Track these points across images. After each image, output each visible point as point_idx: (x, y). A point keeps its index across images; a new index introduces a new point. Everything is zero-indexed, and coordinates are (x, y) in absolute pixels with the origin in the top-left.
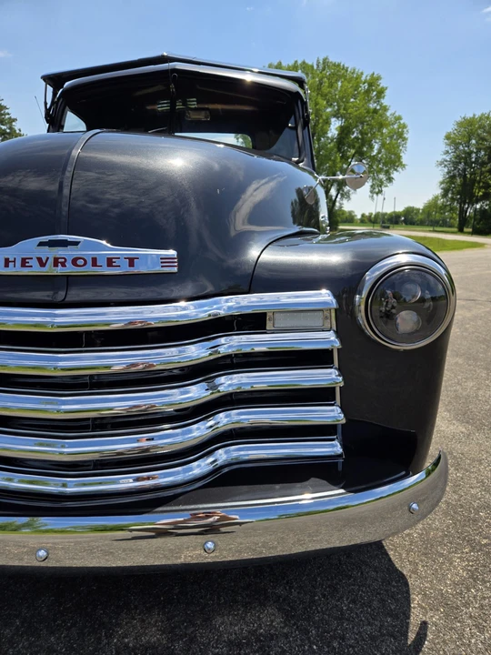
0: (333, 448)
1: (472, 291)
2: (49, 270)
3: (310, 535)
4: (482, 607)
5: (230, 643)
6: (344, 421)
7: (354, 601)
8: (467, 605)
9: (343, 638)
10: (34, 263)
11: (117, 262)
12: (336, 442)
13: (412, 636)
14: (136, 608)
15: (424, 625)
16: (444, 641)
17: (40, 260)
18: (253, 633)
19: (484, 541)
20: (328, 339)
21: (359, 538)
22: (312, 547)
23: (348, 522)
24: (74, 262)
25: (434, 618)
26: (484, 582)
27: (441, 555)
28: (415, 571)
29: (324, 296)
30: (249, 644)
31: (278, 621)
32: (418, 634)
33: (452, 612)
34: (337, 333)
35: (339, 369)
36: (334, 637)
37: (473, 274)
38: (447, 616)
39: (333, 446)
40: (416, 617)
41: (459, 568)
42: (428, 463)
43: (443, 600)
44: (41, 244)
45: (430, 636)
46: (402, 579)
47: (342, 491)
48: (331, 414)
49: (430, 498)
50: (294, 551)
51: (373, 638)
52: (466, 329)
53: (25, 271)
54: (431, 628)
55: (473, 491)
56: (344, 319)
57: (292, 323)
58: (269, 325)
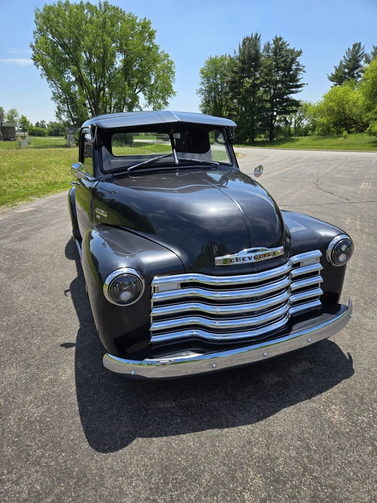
0: (318, 303)
2: (253, 260)
4: (360, 344)
6: (323, 293)
7: (325, 353)
8: (356, 345)
9: (330, 363)
10: (248, 259)
11: (271, 254)
12: (318, 301)
13: (348, 357)
14: (262, 374)
15: (348, 353)
16: (357, 356)
17: (249, 258)
18: (304, 369)
20: (319, 267)
24: (255, 257)
25: (350, 351)
26: (356, 337)
28: (335, 340)
29: (318, 253)
30: (306, 372)
31: (309, 364)
33: (353, 348)
34: (321, 263)
35: (321, 276)
36: (327, 364)
40: (345, 352)
43: (349, 346)
44: (248, 252)
45: (352, 356)
46: (333, 343)
51: (338, 361)
53: (245, 262)
54: (351, 354)
56: (323, 260)
57: (308, 263)
58: (301, 265)
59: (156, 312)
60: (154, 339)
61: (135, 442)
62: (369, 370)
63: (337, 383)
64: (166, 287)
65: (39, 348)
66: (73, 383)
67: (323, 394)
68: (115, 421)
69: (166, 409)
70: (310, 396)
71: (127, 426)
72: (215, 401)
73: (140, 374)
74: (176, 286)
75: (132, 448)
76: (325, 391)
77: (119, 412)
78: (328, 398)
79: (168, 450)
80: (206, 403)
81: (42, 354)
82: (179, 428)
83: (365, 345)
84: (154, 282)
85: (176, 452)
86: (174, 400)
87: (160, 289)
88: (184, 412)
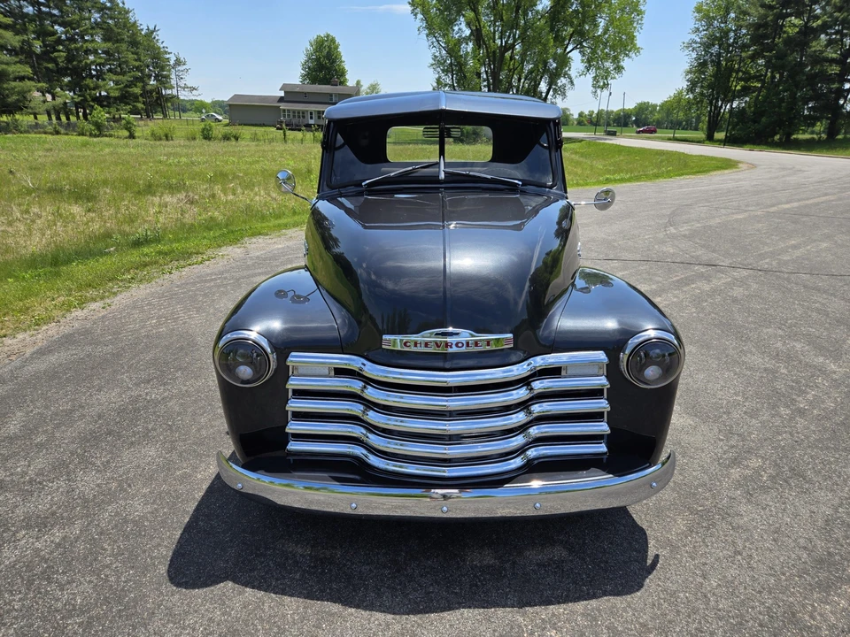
0: (602, 448)
1: (714, 251)
3: (581, 503)
4: (694, 547)
5: (538, 564)
6: (609, 432)
7: (611, 543)
8: (684, 546)
9: (607, 562)
11: (480, 343)
12: (603, 445)
13: (649, 562)
14: (473, 546)
15: (657, 556)
16: (669, 565)
18: (551, 559)
19: (700, 508)
20: (602, 381)
21: (616, 504)
22: (584, 509)
23: (608, 495)
24: (457, 345)
25: (663, 553)
26: (697, 533)
27: (669, 517)
28: (650, 527)
29: (600, 355)
30: (549, 565)
31: (565, 553)
32: (653, 561)
33: (674, 549)
34: (607, 377)
35: (607, 399)
36: (601, 562)
37: (718, 220)
38: (671, 551)
39: (601, 447)
40: (652, 552)
41: (681, 524)
42: (663, 457)
43: (669, 543)
44: (437, 334)
45: (661, 562)
46: (642, 532)
47: (611, 476)
48: (603, 427)
49: (664, 480)
50: (573, 511)
51: (625, 562)
52: (703, 309)
53: (429, 350)
54: (661, 558)
55: (694, 473)
56: (612, 370)
57: (578, 371)
58: (563, 373)
59: (295, 405)
60: (294, 446)
61: (222, 584)
62: (673, 594)
63: (594, 596)
64: (311, 369)
65: (199, 430)
66: (205, 487)
67: (551, 607)
68: (218, 551)
69: (294, 555)
70: (522, 604)
71: (227, 562)
72: (368, 564)
73: (268, 497)
74: (326, 372)
75: (213, 591)
76: (559, 603)
77: (231, 541)
78: (553, 615)
79: (254, 610)
80: (353, 564)
81: (198, 438)
82: (289, 587)
83: (702, 550)
84: (290, 359)
85: (261, 617)
86: (312, 547)
87: (301, 371)
88: (313, 568)
